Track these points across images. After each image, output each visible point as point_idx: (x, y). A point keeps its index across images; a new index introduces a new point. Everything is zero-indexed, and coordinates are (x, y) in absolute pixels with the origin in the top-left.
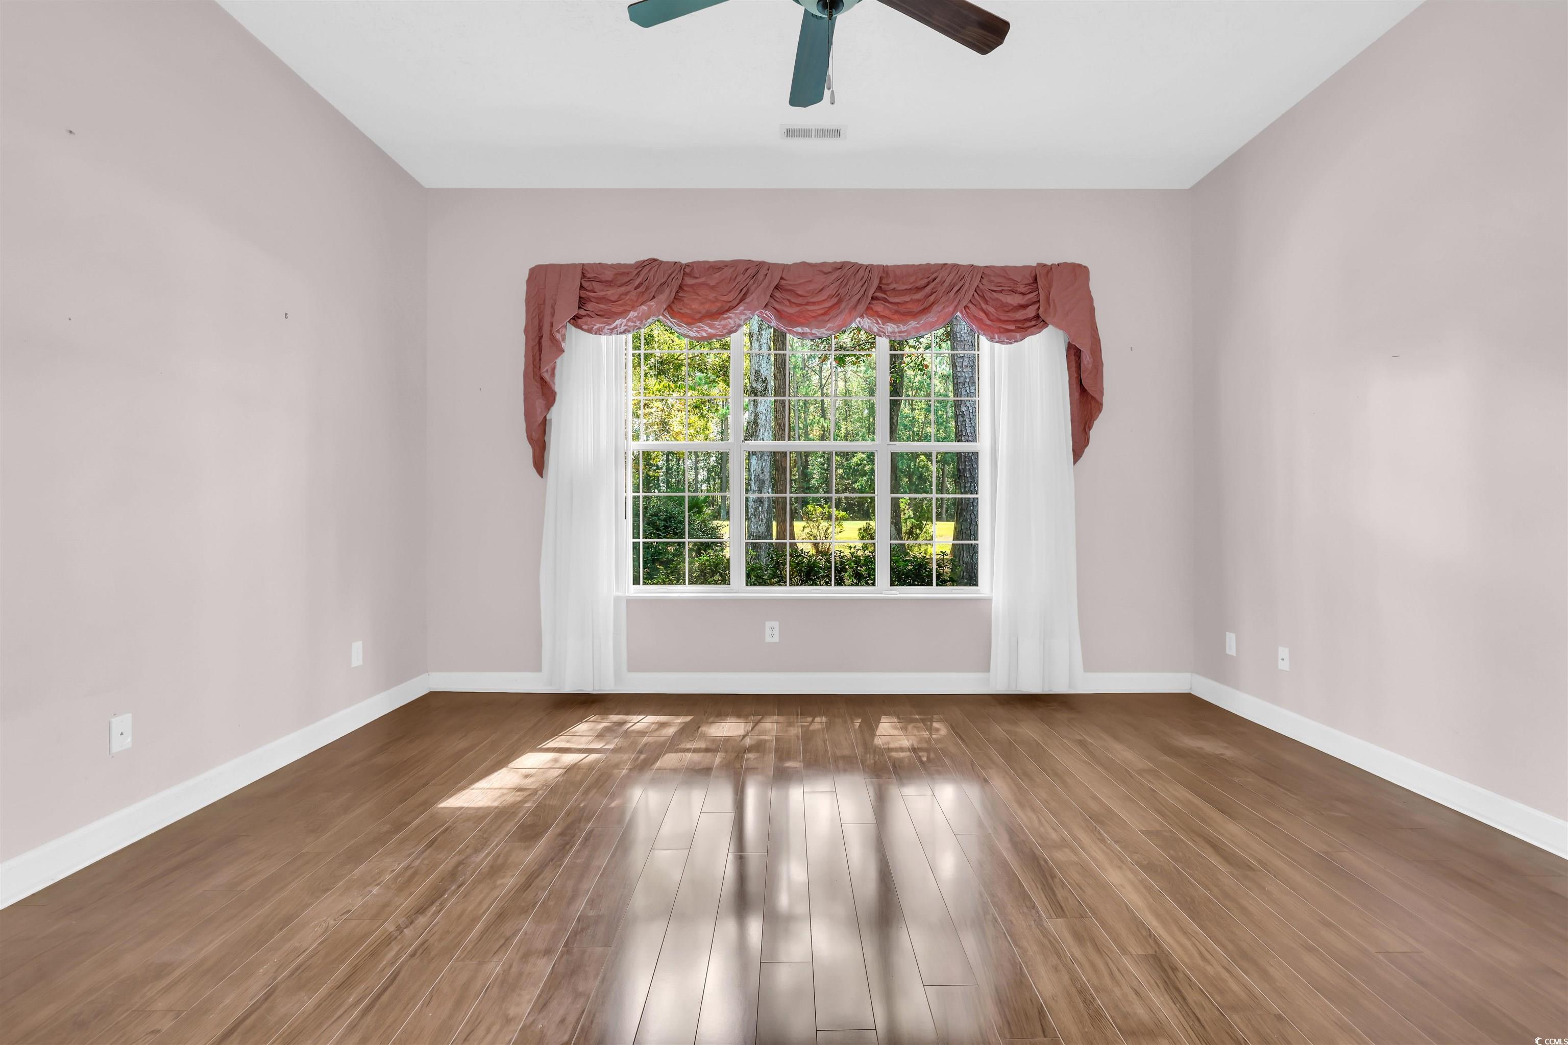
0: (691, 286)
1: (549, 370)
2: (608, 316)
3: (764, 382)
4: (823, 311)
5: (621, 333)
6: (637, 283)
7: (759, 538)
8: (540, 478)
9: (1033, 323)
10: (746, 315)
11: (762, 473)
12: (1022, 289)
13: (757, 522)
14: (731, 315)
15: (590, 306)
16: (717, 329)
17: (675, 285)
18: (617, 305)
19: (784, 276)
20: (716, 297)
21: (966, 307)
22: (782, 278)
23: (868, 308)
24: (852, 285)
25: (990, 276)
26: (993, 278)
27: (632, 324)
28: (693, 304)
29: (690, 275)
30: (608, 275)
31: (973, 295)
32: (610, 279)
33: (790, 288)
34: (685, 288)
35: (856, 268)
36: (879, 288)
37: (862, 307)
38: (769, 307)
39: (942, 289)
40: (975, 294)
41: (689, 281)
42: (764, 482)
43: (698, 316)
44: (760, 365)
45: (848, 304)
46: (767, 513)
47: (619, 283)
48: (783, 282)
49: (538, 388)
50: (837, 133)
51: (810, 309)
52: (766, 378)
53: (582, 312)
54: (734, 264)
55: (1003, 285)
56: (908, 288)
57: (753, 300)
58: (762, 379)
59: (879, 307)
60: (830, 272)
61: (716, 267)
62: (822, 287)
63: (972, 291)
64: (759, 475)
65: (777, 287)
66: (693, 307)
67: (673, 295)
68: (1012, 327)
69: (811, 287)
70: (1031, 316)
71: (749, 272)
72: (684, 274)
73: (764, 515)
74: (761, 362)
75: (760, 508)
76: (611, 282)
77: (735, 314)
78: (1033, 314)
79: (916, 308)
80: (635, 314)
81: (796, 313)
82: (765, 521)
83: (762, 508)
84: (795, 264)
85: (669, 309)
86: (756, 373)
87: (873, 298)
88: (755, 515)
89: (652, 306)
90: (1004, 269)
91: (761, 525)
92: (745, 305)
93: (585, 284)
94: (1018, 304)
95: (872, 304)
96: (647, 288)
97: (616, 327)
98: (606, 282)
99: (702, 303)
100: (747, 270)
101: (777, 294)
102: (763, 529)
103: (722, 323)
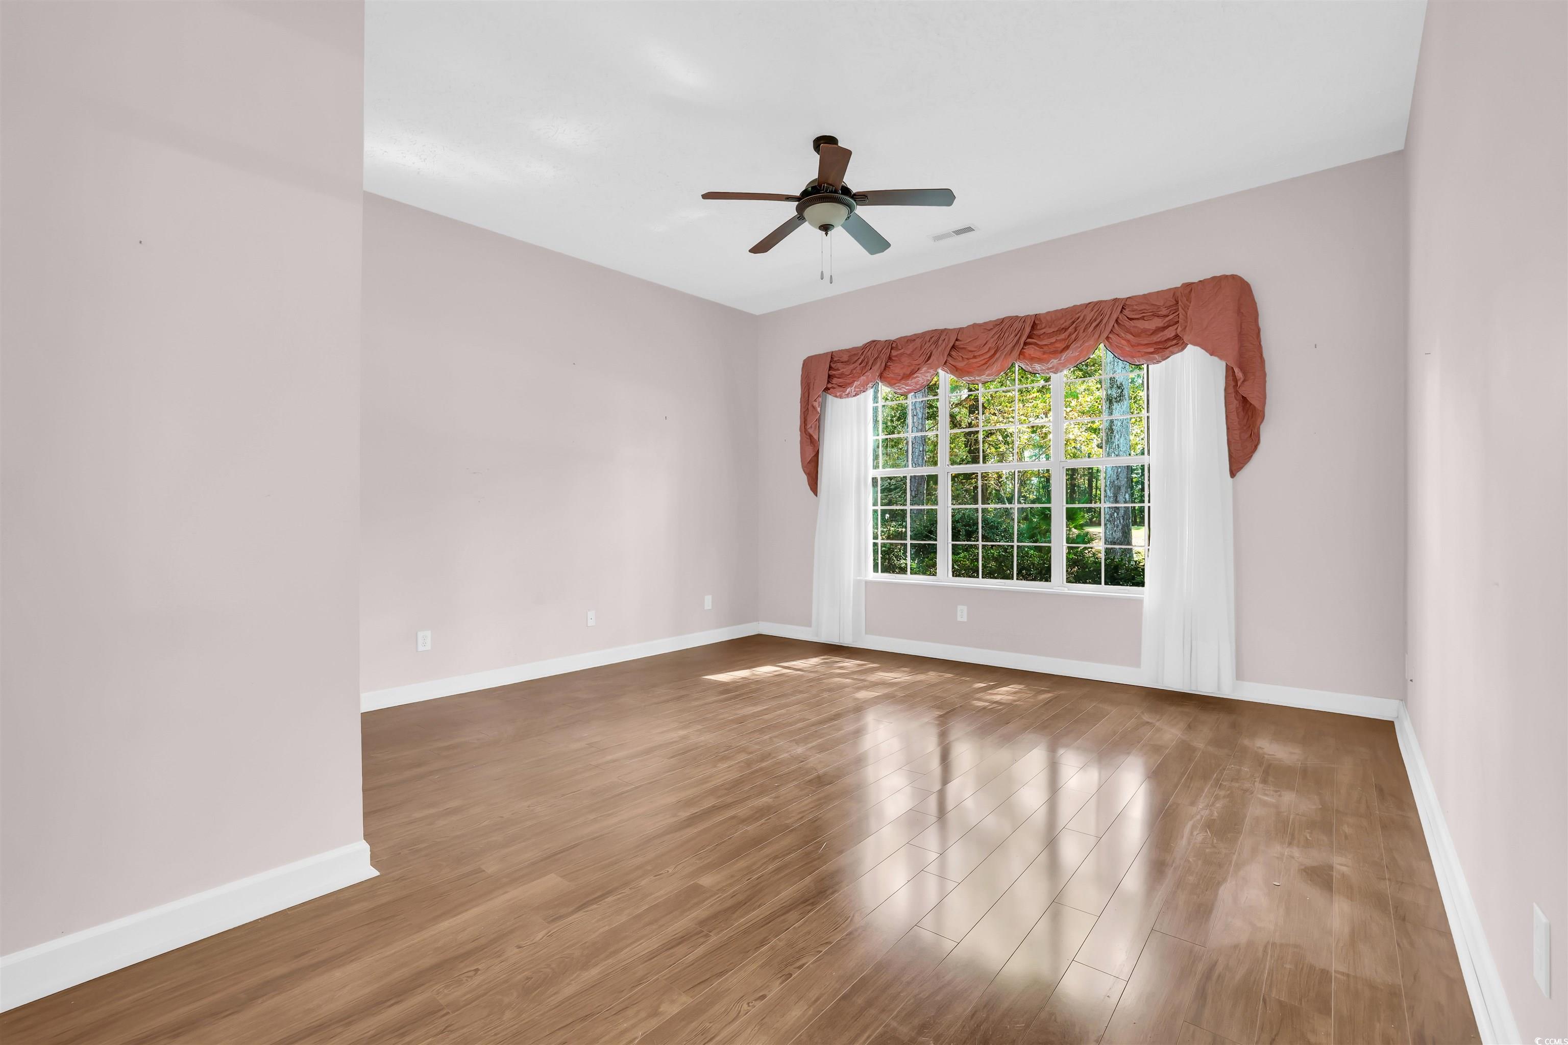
0: (896, 356)
1: (813, 426)
2: (843, 386)
3: (1119, 388)
4: (984, 362)
5: (854, 396)
6: (860, 360)
7: (1115, 543)
8: (815, 497)
9: (1175, 342)
10: (930, 373)
11: (1118, 479)
12: (1164, 312)
13: (1113, 528)
14: (917, 375)
15: (835, 381)
16: (911, 386)
17: (884, 357)
18: (850, 377)
19: (959, 338)
20: (910, 363)
21: (1108, 338)
22: (957, 340)
23: (1021, 353)
24: (1007, 336)
25: (1133, 305)
26: (1135, 307)
27: (859, 389)
28: (897, 369)
29: (897, 348)
30: (845, 358)
31: (1114, 326)
32: (847, 360)
33: (962, 346)
34: (893, 358)
35: (1013, 319)
36: (1029, 337)
37: (1016, 353)
38: (948, 364)
39: (1083, 326)
40: (1116, 325)
41: (894, 353)
42: (1119, 488)
43: (900, 378)
44: (1115, 372)
45: (1002, 353)
46: (1123, 519)
47: (852, 362)
48: (957, 343)
49: (807, 438)
50: (969, 229)
51: (974, 362)
52: (1121, 384)
53: (830, 386)
54: (924, 334)
55: (1146, 311)
56: (1056, 330)
57: (934, 360)
58: (1117, 385)
59: (1031, 351)
60: (992, 329)
61: (910, 340)
62: (985, 342)
63: (1112, 322)
64: (1114, 481)
65: (953, 347)
66: (896, 371)
67: (884, 364)
68: (1152, 350)
69: (978, 343)
70: (1171, 336)
71: (933, 339)
72: (891, 348)
73: (1120, 522)
74: (1116, 369)
75: (1116, 514)
76: (848, 361)
77: (921, 373)
78: (1173, 334)
79: (1060, 346)
80: (859, 383)
81: (965, 366)
82: (1120, 527)
83: (1118, 514)
84: (969, 326)
85: (881, 376)
86: (1110, 380)
87: (1025, 344)
88: (1110, 521)
89: (869, 376)
90: (1145, 296)
91: (1117, 531)
92: (927, 366)
93: (833, 365)
94: (1156, 327)
95: (1025, 349)
96: (867, 363)
97: (849, 393)
98: (845, 362)
99: (902, 368)
100: (931, 338)
101: (953, 353)
102: (1119, 535)
103: (913, 381)
